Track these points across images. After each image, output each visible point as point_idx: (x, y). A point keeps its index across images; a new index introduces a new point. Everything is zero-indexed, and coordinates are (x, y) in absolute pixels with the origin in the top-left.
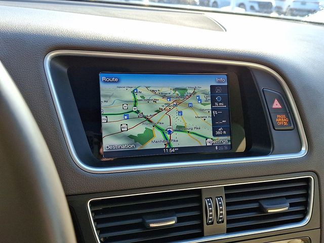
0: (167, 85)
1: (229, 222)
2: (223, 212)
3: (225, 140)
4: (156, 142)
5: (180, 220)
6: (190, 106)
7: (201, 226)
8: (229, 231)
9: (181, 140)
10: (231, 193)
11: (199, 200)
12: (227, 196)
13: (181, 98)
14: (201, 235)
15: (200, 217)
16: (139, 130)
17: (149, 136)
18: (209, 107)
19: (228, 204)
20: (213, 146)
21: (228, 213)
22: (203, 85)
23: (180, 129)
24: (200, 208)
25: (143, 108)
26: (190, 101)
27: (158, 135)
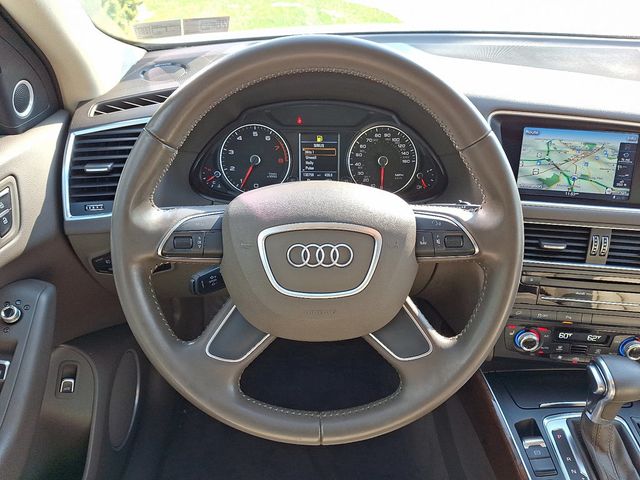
0: (578, 139)
1: (609, 256)
2: (606, 248)
3: (623, 191)
4: (562, 186)
5: (568, 247)
6: (597, 159)
7: (585, 255)
8: (608, 263)
9: (583, 187)
10: (616, 235)
11: (588, 236)
12: (613, 237)
13: (590, 151)
14: (583, 262)
15: (586, 249)
16: (547, 174)
17: (556, 180)
18: (616, 161)
19: (612, 243)
20: (611, 195)
21: (611, 250)
22: (615, 142)
23: (584, 177)
24: (587, 242)
25: (555, 158)
26: (596, 154)
27: (564, 180)
